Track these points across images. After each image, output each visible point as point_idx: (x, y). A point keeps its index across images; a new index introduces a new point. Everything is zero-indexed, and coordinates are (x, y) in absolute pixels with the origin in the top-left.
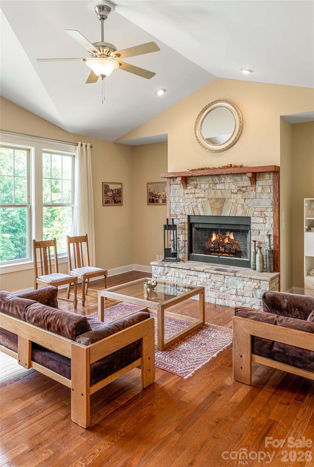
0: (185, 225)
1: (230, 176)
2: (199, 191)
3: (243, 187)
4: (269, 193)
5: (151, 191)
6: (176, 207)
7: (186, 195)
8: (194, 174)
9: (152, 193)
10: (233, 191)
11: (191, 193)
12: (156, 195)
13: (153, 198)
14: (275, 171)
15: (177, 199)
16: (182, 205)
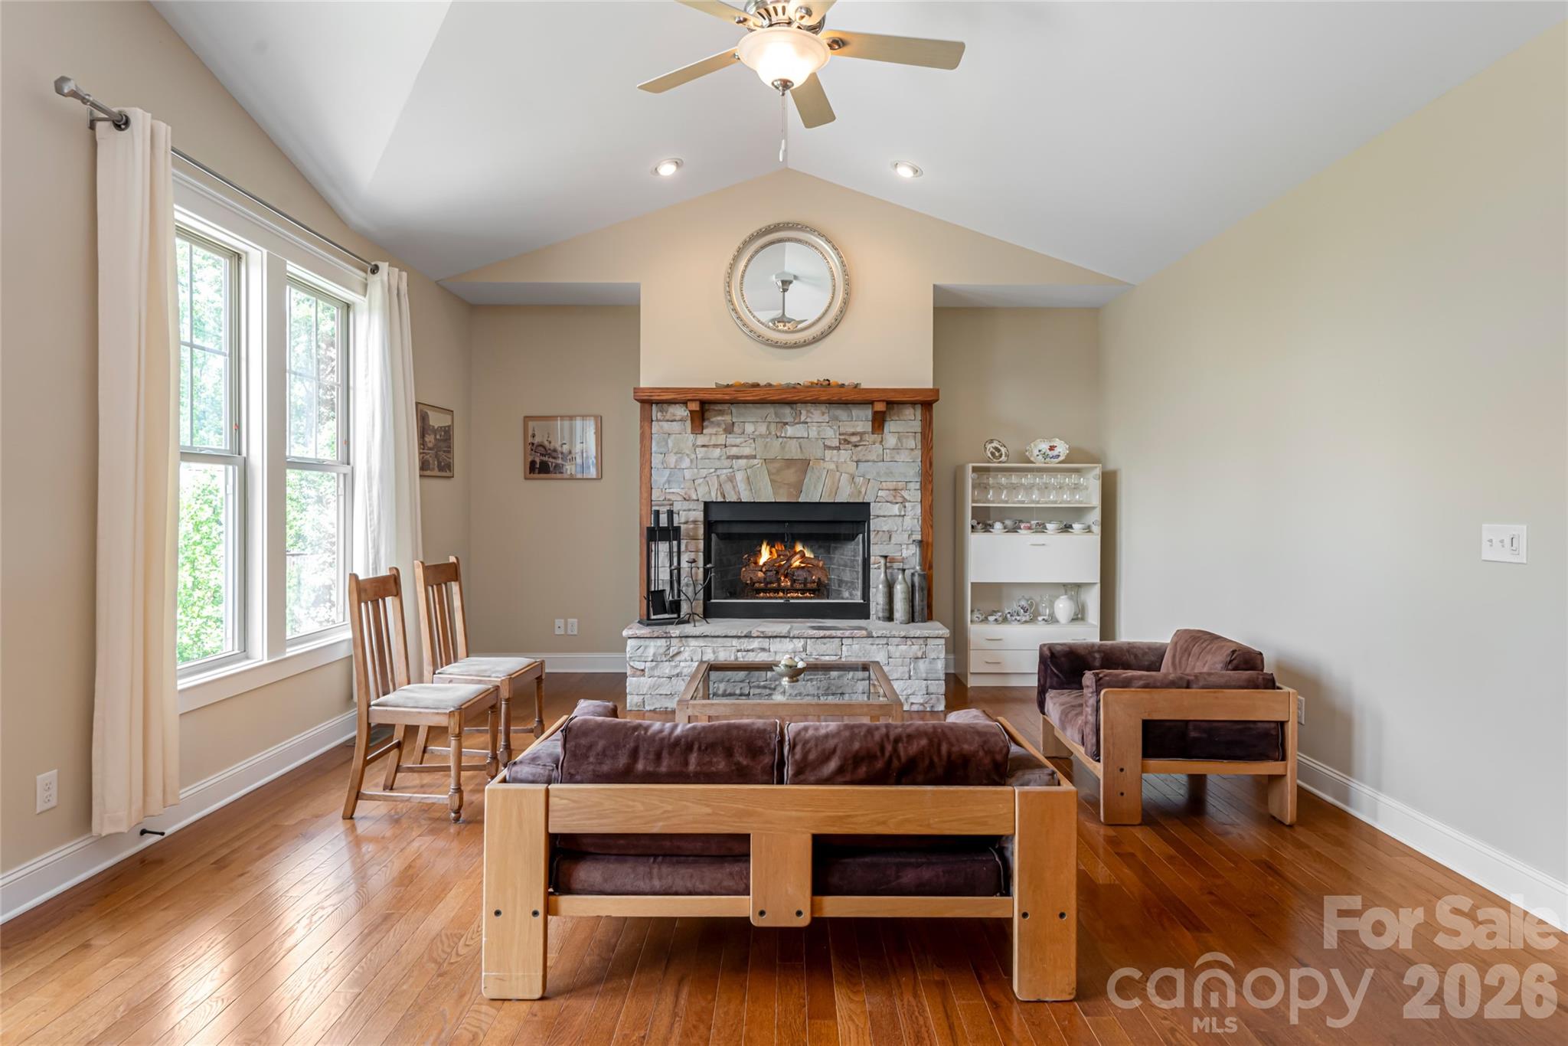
0: (696, 529)
1: (823, 408)
2: (738, 441)
3: (853, 434)
4: (912, 449)
5: (537, 440)
6: (669, 482)
7: (701, 452)
8: (741, 397)
9: (541, 445)
10: (828, 443)
11: (715, 446)
12: (555, 451)
13: (546, 459)
14: (925, 402)
15: (672, 459)
16: (688, 474)
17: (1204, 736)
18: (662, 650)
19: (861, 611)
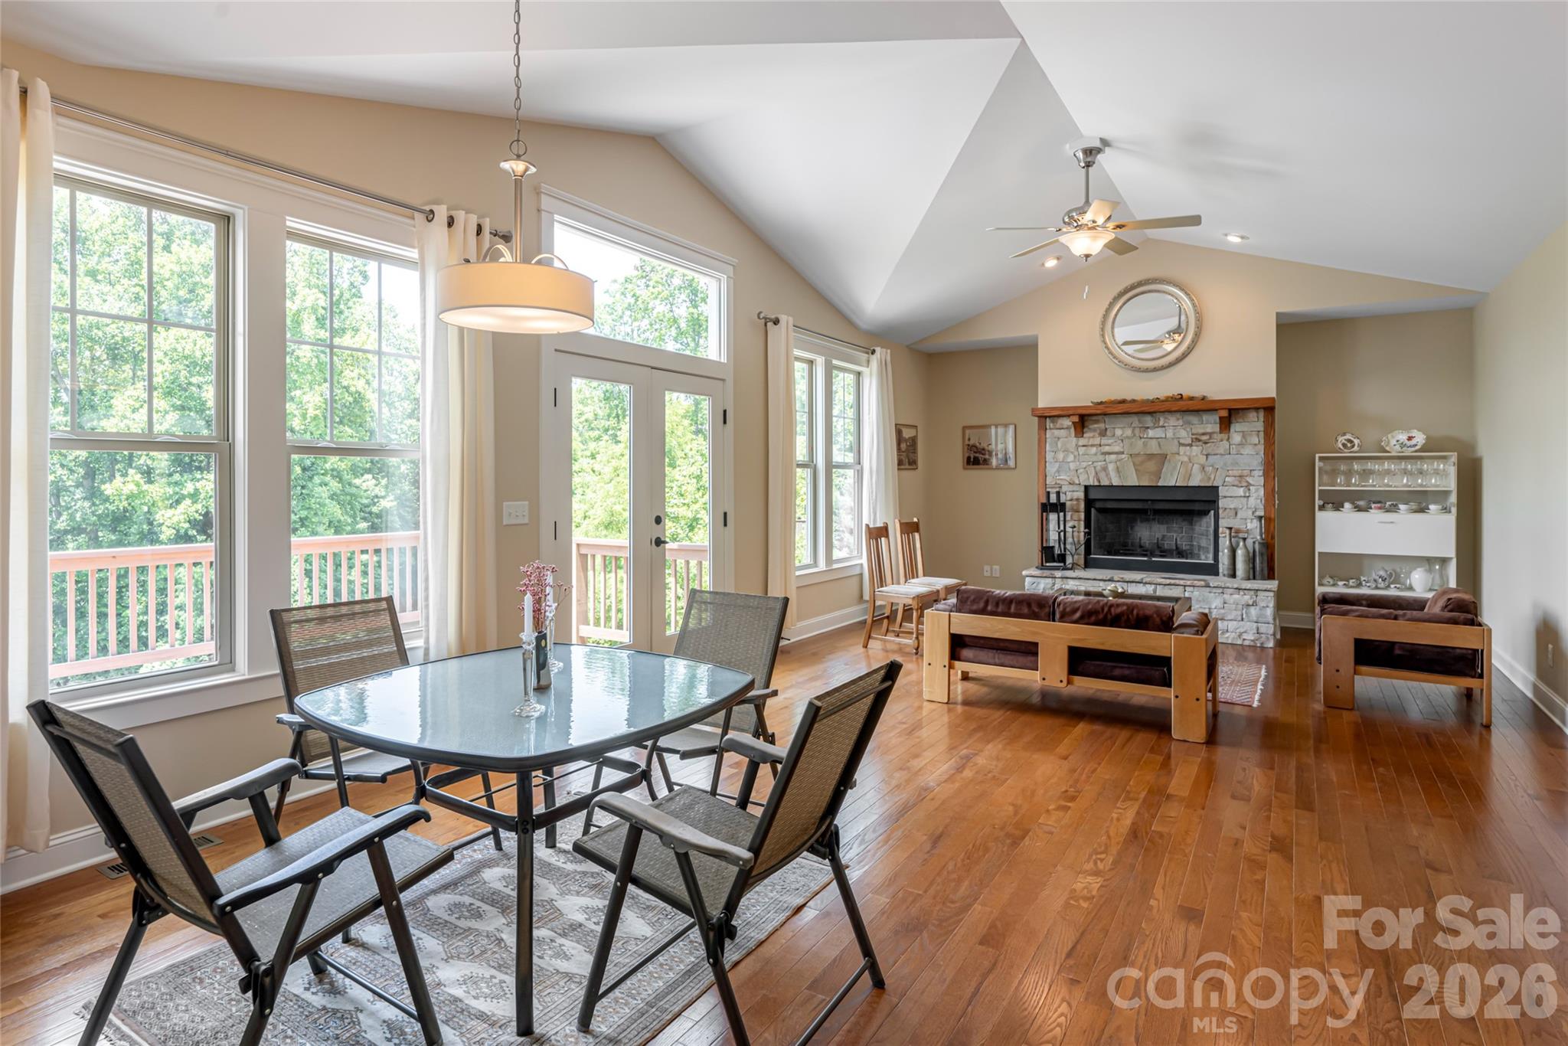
0: (1078, 504)
1: (1178, 415)
2: (1110, 441)
3: (1204, 434)
4: (1256, 445)
5: (971, 442)
6: (1058, 471)
7: (1082, 450)
8: (1109, 410)
9: (974, 446)
10: (1182, 441)
11: (1092, 446)
12: (984, 449)
13: (977, 455)
14: (1268, 408)
15: (1061, 456)
16: (1072, 466)
17: (1408, 653)
18: (1049, 586)
19: (1212, 570)
